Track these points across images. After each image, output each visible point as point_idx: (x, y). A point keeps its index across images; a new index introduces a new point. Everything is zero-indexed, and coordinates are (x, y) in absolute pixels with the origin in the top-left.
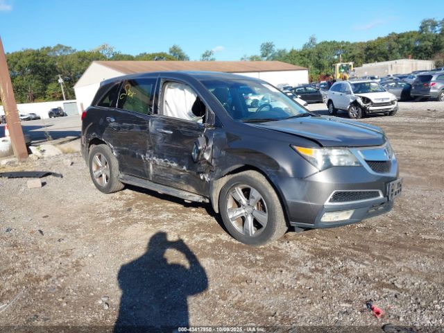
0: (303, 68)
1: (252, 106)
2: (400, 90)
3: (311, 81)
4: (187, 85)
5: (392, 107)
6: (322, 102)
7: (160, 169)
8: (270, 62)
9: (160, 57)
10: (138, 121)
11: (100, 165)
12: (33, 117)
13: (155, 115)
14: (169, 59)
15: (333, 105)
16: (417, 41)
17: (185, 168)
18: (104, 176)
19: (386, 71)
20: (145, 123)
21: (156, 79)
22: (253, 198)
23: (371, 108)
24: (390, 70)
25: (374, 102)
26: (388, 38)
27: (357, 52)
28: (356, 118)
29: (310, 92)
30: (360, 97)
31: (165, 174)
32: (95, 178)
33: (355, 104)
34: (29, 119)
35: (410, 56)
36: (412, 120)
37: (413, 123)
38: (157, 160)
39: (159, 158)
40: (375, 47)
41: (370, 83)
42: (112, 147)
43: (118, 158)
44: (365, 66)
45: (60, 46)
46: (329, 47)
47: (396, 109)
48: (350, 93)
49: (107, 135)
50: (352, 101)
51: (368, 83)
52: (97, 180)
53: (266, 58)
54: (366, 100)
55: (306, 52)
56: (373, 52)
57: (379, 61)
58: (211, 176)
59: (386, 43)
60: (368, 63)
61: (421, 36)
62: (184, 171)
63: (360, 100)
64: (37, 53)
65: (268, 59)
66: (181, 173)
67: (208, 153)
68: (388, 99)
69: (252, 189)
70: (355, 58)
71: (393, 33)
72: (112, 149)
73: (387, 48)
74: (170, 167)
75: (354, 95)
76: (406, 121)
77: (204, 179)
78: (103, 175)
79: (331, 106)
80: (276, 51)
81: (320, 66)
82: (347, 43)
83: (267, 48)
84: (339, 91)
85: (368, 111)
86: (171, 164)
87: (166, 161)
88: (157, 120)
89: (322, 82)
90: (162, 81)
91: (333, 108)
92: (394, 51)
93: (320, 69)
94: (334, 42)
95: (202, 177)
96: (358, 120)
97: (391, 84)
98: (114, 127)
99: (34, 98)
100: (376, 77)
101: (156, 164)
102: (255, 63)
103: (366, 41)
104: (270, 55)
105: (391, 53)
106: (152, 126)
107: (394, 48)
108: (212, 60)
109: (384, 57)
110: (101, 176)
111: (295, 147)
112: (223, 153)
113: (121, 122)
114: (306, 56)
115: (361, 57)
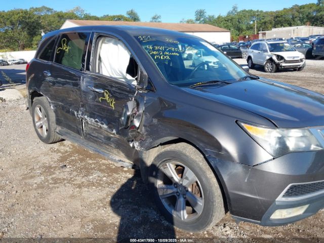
0: (227, 30)
1: (187, 59)
2: (305, 50)
3: (232, 40)
4: (119, 40)
5: (301, 64)
6: (241, 58)
7: (92, 128)
8: (202, 25)
9: (120, 18)
10: (71, 77)
11: (41, 116)
12: (22, 61)
13: (87, 72)
14: (126, 20)
15: (252, 61)
16: (314, 11)
17: (114, 131)
18: (44, 128)
19: (290, 34)
20: (77, 80)
21: (90, 33)
22: (187, 178)
23: (284, 64)
24: (292, 33)
25: (287, 59)
26: (292, 9)
27: (267, 19)
28: (271, 72)
29: (233, 49)
30: (275, 55)
31: (96, 135)
32: (37, 128)
33: (271, 60)
34: (19, 63)
35: (308, 23)
36: (317, 75)
37: (318, 78)
38: (88, 119)
39: (91, 117)
40: (281, 16)
41: (283, 43)
42: (50, 100)
43: (56, 112)
44: (274, 30)
45: (44, 8)
46: (247, 14)
47: (304, 65)
48: (267, 51)
49: (44, 88)
50: (268, 58)
51: (282, 43)
52: (39, 130)
53: (199, 22)
54: (280, 58)
55: (230, 18)
56: (280, 20)
57: (284, 27)
58: (141, 145)
59: (290, 13)
60: (275, 28)
61: (318, 8)
62: (114, 134)
63: (275, 58)
64: (26, 12)
65: (200, 23)
66: (112, 135)
67: (139, 119)
68: (298, 57)
69: (186, 168)
70: (267, 24)
71: (296, 5)
72: (49, 102)
73: (291, 17)
74: (101, 127)
75: (270, 53)
76: (312, 76)
77: (134, 147)
78: (44, 126)
79: (250, 61)
80: (207, 16)
81: (239, 29)
82: (261, 11)
83: (200, 14)
84: (257, 50)
85: (281, 66)
86: (102, 125)
87: (96, 121)
88: (89, 78)
89: (240, 42)
90: (95, 36)
91: (252, 63)
92: (296, 19)
93: (239, 31)
94: (251, 10)
95: (131, 145)
96: (272, 74)
97: (297, 45)
98: (50, 82)
99: (23, 48)
100: (284, 39)
101: (87, 122)
102: (190, 25)
103: (275, 11)
104: (202, 19)
105: (294, 21)
106: (83, 84)
107: (296, 17)
108: (159, 22)
109: (288, 24)
110: (42, 127)
111: (243, 124)
112: (155, 121)
113: (55, 77)
114: (229, 21)
115: (271, 23)
